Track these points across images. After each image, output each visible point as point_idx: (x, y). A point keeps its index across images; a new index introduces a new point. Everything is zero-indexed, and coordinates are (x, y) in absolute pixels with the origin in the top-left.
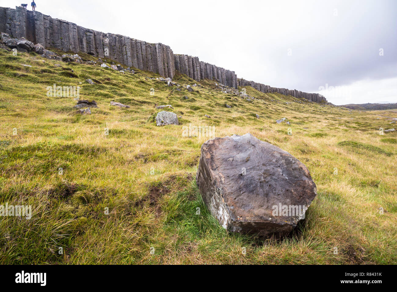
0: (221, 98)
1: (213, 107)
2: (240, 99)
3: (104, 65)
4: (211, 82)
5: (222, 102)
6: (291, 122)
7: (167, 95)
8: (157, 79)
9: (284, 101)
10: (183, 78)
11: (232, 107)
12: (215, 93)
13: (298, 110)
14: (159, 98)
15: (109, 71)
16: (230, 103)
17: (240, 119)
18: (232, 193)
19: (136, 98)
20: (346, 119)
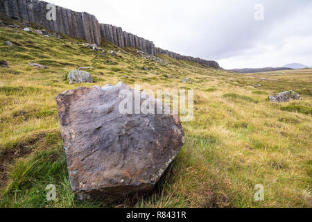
0: (141, 63)
1: (132, 69)
2: (156, 64)
3: (27, 29)
4: (133, 50)
5: (142, 65)
6: (193, 81)
7: (91, 58)
8: (83, 44)
9: (191, 66)
10: (109, 45)
11: (149, 69)
12: (136, 58)
13: (200, 73)
14: (83, 61)
15: (33, 35)
16: (148, 66)
17: (154, 78)
18: (79, 153)
19: (59, 61)
20: (231, 79)
